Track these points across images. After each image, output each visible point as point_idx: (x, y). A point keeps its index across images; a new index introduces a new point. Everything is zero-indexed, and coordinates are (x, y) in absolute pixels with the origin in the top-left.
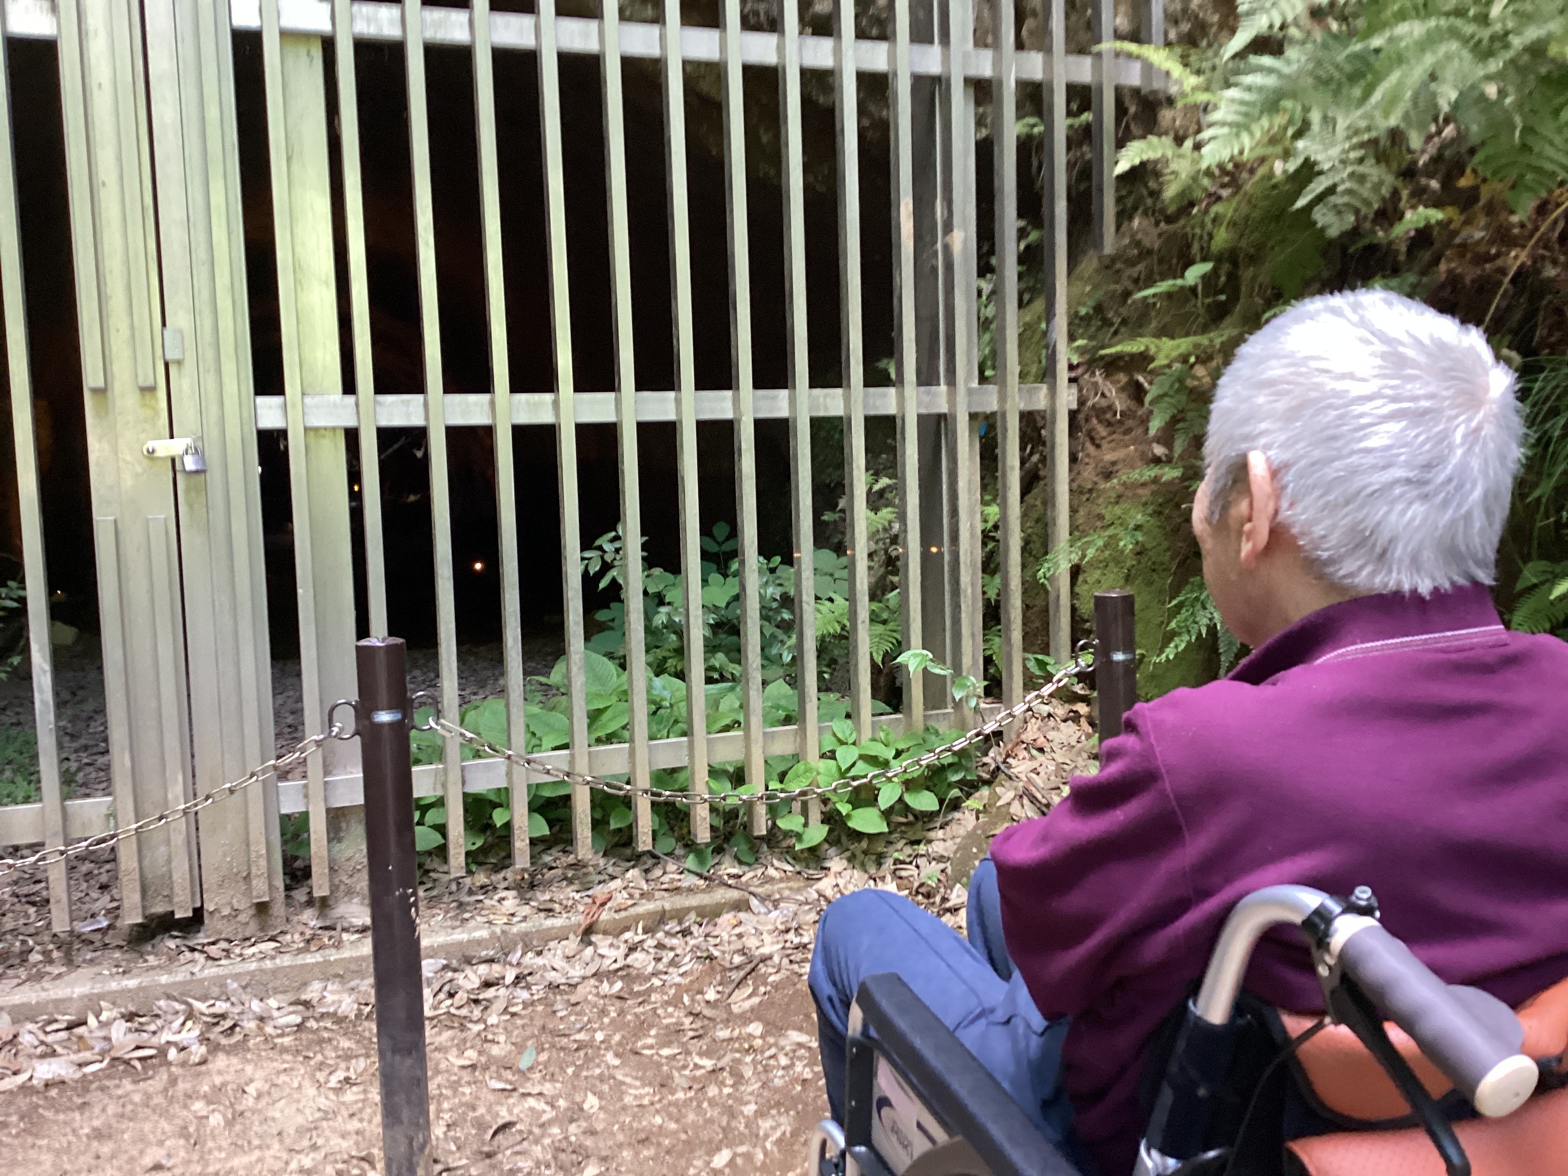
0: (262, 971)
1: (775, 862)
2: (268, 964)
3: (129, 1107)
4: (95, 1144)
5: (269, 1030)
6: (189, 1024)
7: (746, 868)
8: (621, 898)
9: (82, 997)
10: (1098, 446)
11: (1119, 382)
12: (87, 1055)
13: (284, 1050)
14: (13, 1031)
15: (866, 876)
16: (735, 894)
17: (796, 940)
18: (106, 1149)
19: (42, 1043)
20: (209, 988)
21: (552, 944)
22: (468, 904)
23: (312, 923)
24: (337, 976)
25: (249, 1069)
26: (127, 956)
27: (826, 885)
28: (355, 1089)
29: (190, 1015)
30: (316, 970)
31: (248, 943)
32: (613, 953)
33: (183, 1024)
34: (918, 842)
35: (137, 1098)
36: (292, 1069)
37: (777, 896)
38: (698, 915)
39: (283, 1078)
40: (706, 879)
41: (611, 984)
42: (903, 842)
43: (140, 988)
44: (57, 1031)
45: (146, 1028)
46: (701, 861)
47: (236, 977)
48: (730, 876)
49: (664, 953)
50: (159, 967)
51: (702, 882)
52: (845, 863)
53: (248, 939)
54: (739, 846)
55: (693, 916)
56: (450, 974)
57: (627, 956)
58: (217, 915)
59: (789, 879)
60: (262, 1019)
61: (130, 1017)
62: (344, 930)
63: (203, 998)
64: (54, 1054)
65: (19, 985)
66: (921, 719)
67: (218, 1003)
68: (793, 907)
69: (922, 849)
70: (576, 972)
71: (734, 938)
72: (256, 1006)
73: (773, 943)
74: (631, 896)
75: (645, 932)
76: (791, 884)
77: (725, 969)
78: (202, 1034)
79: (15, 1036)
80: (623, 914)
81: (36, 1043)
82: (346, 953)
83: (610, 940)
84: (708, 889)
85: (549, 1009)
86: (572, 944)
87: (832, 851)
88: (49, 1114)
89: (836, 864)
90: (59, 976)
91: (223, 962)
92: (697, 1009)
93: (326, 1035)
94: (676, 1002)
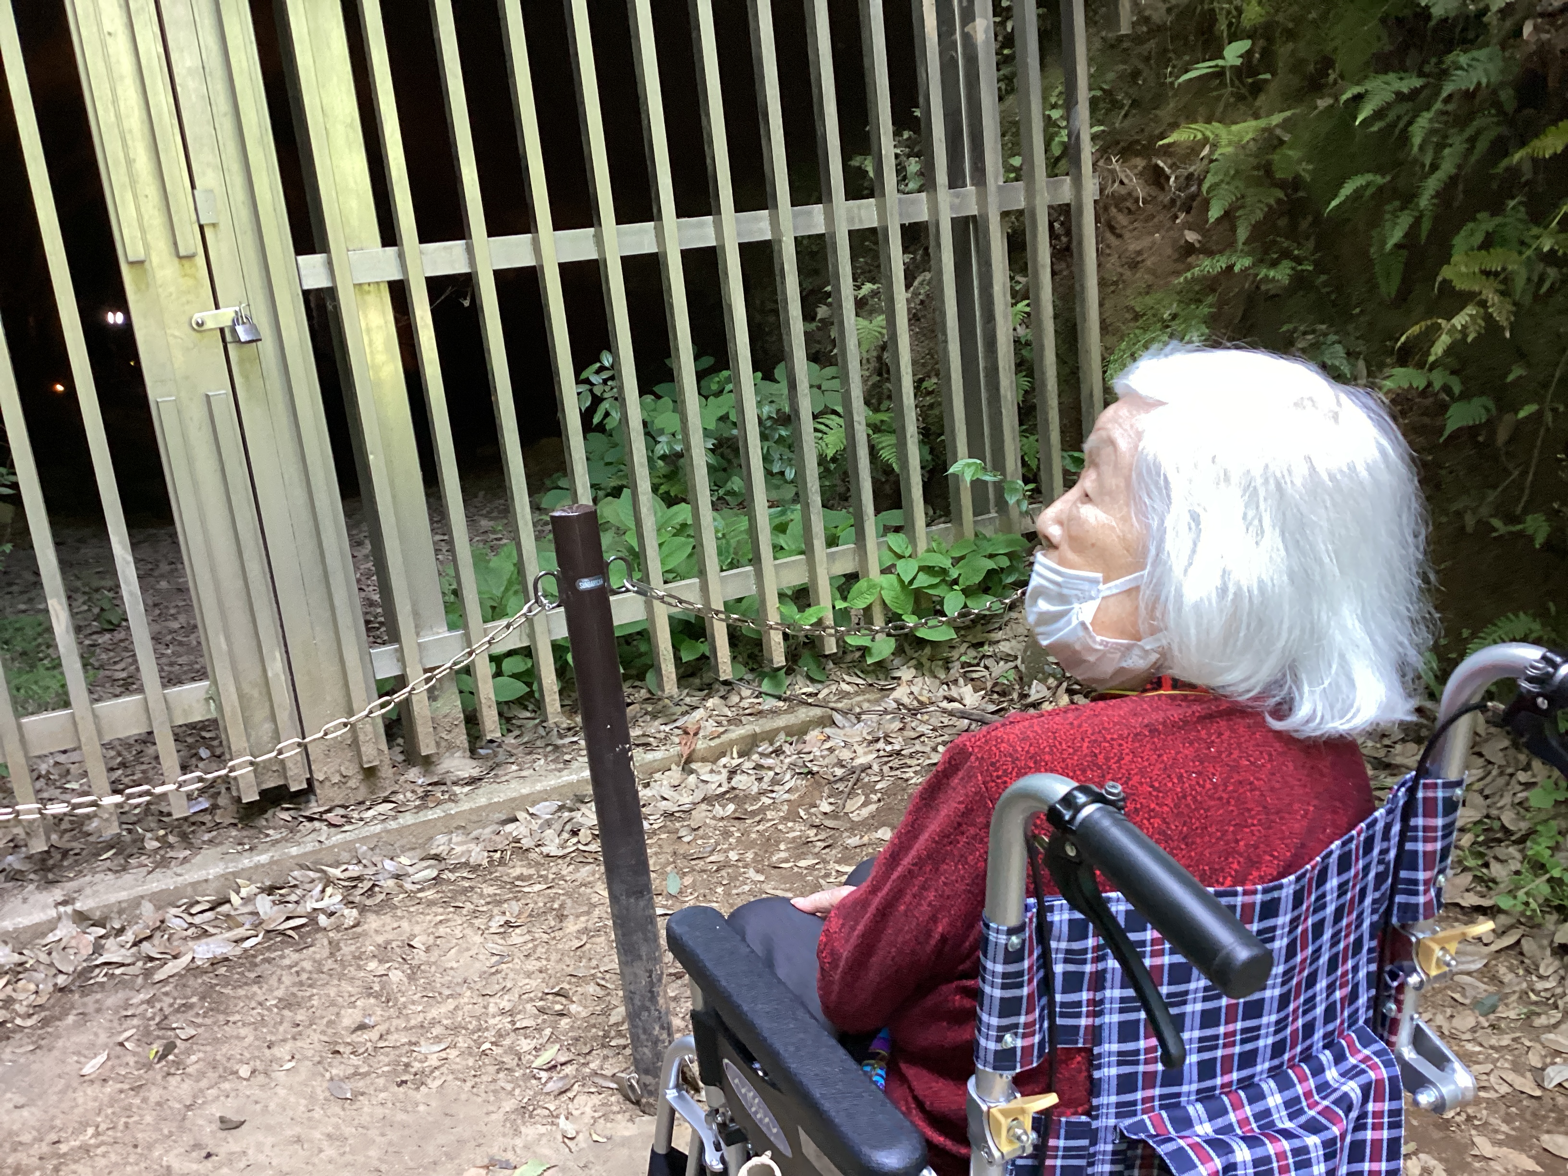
0: (388, 831)
1: (846, 677)
2: (393, 825)
3: (304, 976)
4: (286, 1012)
5: (408, 886)
6: (329, 890)
7: (820, 686)
8: (710, 726)
9: (217, 878)
10: (1119, 236)
11: (1136, 167)
12: (240, 932)
13: (431, 903)
14: (159, 916)
15: (937, 682)
16: (818, 712)
17: (889, 748)
18: (301, 1016)
19: (191, 924)
20: (339, 854)
21: (657, 776)
22: (564, 745)
23: (420, 782)
24: (458, 828)
25: (405, 924)
26: (245, 833)
27: (901, 693)
28: (518, 931)
29: (328, 882)
30: (439, 824)
31: (363, 807)
32: (715, 778)
33: (323, 891)
34: (981, 644)
35: (307, 965)
36: (448, 920)
37: (858, 710)
38: (787, 735)
39: (442, 930)
40: (785, 700)
41: (724, 807)
42: (966, 645)
43: (272, 862)
44: (202, 912)
45: (288, 899)
46: (778, 684)
47: (363, 840)
48: (810, 695)
49: (763, 773)
50: (284, 839)
51: (781, 704)
52: (913, 672)
53: (363, 803)
54: (807, 665)
55: (782, 736)
56: (566, 814)
57: (730, 779)
58: (327, 784)
59: (863, 692)
60: (397, 877)
61: (270, 890)
62: (455, 783)
63: (336, 864)
64: (205, 933)
65: (149, 873)
66: (971, 525)
67: (351, 867)
68: (875, 718)
69: (987, 649)
70: (686, 799)
71: (826, 753)
72: (389, 865)
73: (865, 753)
74: (719, 724)
75: (740, 755)
76: (867, 696)
77: (830, 783)
78: (344, 898)
79: (162, 922)
80: (717, 741)
81: (186, 926)
82: (465, 806)
83: (709, 767)
84: (790, 710)
85: (675, 836)
86: (676, 774)
87: (897, 662)
88: (227, 991)
89: (906, 673)
90: (185, 860)
91: (346, 828)
92: (817, 822)
93: (466, 884)
94: (792, 816)
